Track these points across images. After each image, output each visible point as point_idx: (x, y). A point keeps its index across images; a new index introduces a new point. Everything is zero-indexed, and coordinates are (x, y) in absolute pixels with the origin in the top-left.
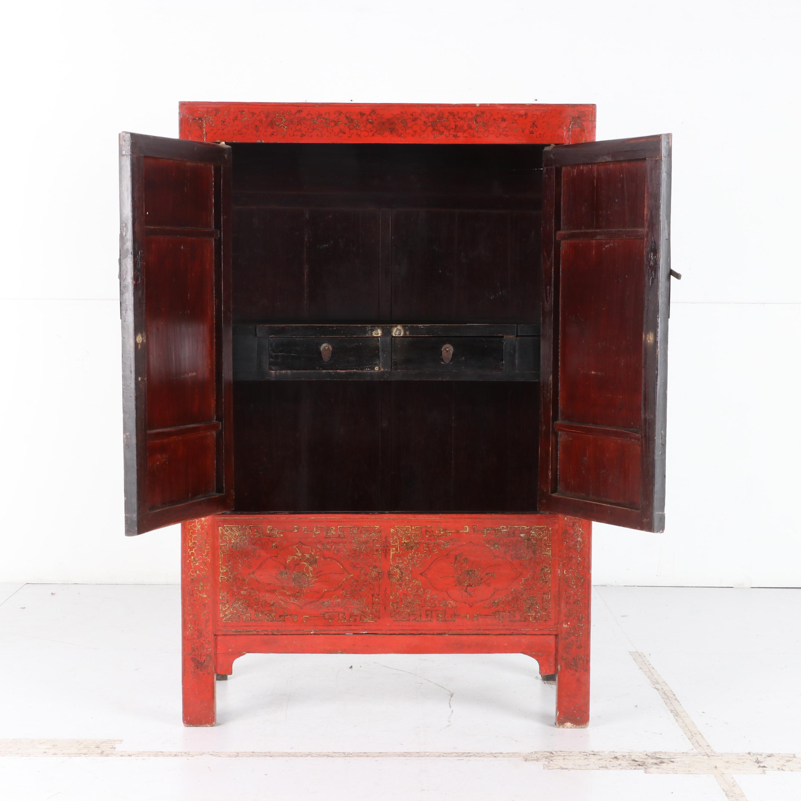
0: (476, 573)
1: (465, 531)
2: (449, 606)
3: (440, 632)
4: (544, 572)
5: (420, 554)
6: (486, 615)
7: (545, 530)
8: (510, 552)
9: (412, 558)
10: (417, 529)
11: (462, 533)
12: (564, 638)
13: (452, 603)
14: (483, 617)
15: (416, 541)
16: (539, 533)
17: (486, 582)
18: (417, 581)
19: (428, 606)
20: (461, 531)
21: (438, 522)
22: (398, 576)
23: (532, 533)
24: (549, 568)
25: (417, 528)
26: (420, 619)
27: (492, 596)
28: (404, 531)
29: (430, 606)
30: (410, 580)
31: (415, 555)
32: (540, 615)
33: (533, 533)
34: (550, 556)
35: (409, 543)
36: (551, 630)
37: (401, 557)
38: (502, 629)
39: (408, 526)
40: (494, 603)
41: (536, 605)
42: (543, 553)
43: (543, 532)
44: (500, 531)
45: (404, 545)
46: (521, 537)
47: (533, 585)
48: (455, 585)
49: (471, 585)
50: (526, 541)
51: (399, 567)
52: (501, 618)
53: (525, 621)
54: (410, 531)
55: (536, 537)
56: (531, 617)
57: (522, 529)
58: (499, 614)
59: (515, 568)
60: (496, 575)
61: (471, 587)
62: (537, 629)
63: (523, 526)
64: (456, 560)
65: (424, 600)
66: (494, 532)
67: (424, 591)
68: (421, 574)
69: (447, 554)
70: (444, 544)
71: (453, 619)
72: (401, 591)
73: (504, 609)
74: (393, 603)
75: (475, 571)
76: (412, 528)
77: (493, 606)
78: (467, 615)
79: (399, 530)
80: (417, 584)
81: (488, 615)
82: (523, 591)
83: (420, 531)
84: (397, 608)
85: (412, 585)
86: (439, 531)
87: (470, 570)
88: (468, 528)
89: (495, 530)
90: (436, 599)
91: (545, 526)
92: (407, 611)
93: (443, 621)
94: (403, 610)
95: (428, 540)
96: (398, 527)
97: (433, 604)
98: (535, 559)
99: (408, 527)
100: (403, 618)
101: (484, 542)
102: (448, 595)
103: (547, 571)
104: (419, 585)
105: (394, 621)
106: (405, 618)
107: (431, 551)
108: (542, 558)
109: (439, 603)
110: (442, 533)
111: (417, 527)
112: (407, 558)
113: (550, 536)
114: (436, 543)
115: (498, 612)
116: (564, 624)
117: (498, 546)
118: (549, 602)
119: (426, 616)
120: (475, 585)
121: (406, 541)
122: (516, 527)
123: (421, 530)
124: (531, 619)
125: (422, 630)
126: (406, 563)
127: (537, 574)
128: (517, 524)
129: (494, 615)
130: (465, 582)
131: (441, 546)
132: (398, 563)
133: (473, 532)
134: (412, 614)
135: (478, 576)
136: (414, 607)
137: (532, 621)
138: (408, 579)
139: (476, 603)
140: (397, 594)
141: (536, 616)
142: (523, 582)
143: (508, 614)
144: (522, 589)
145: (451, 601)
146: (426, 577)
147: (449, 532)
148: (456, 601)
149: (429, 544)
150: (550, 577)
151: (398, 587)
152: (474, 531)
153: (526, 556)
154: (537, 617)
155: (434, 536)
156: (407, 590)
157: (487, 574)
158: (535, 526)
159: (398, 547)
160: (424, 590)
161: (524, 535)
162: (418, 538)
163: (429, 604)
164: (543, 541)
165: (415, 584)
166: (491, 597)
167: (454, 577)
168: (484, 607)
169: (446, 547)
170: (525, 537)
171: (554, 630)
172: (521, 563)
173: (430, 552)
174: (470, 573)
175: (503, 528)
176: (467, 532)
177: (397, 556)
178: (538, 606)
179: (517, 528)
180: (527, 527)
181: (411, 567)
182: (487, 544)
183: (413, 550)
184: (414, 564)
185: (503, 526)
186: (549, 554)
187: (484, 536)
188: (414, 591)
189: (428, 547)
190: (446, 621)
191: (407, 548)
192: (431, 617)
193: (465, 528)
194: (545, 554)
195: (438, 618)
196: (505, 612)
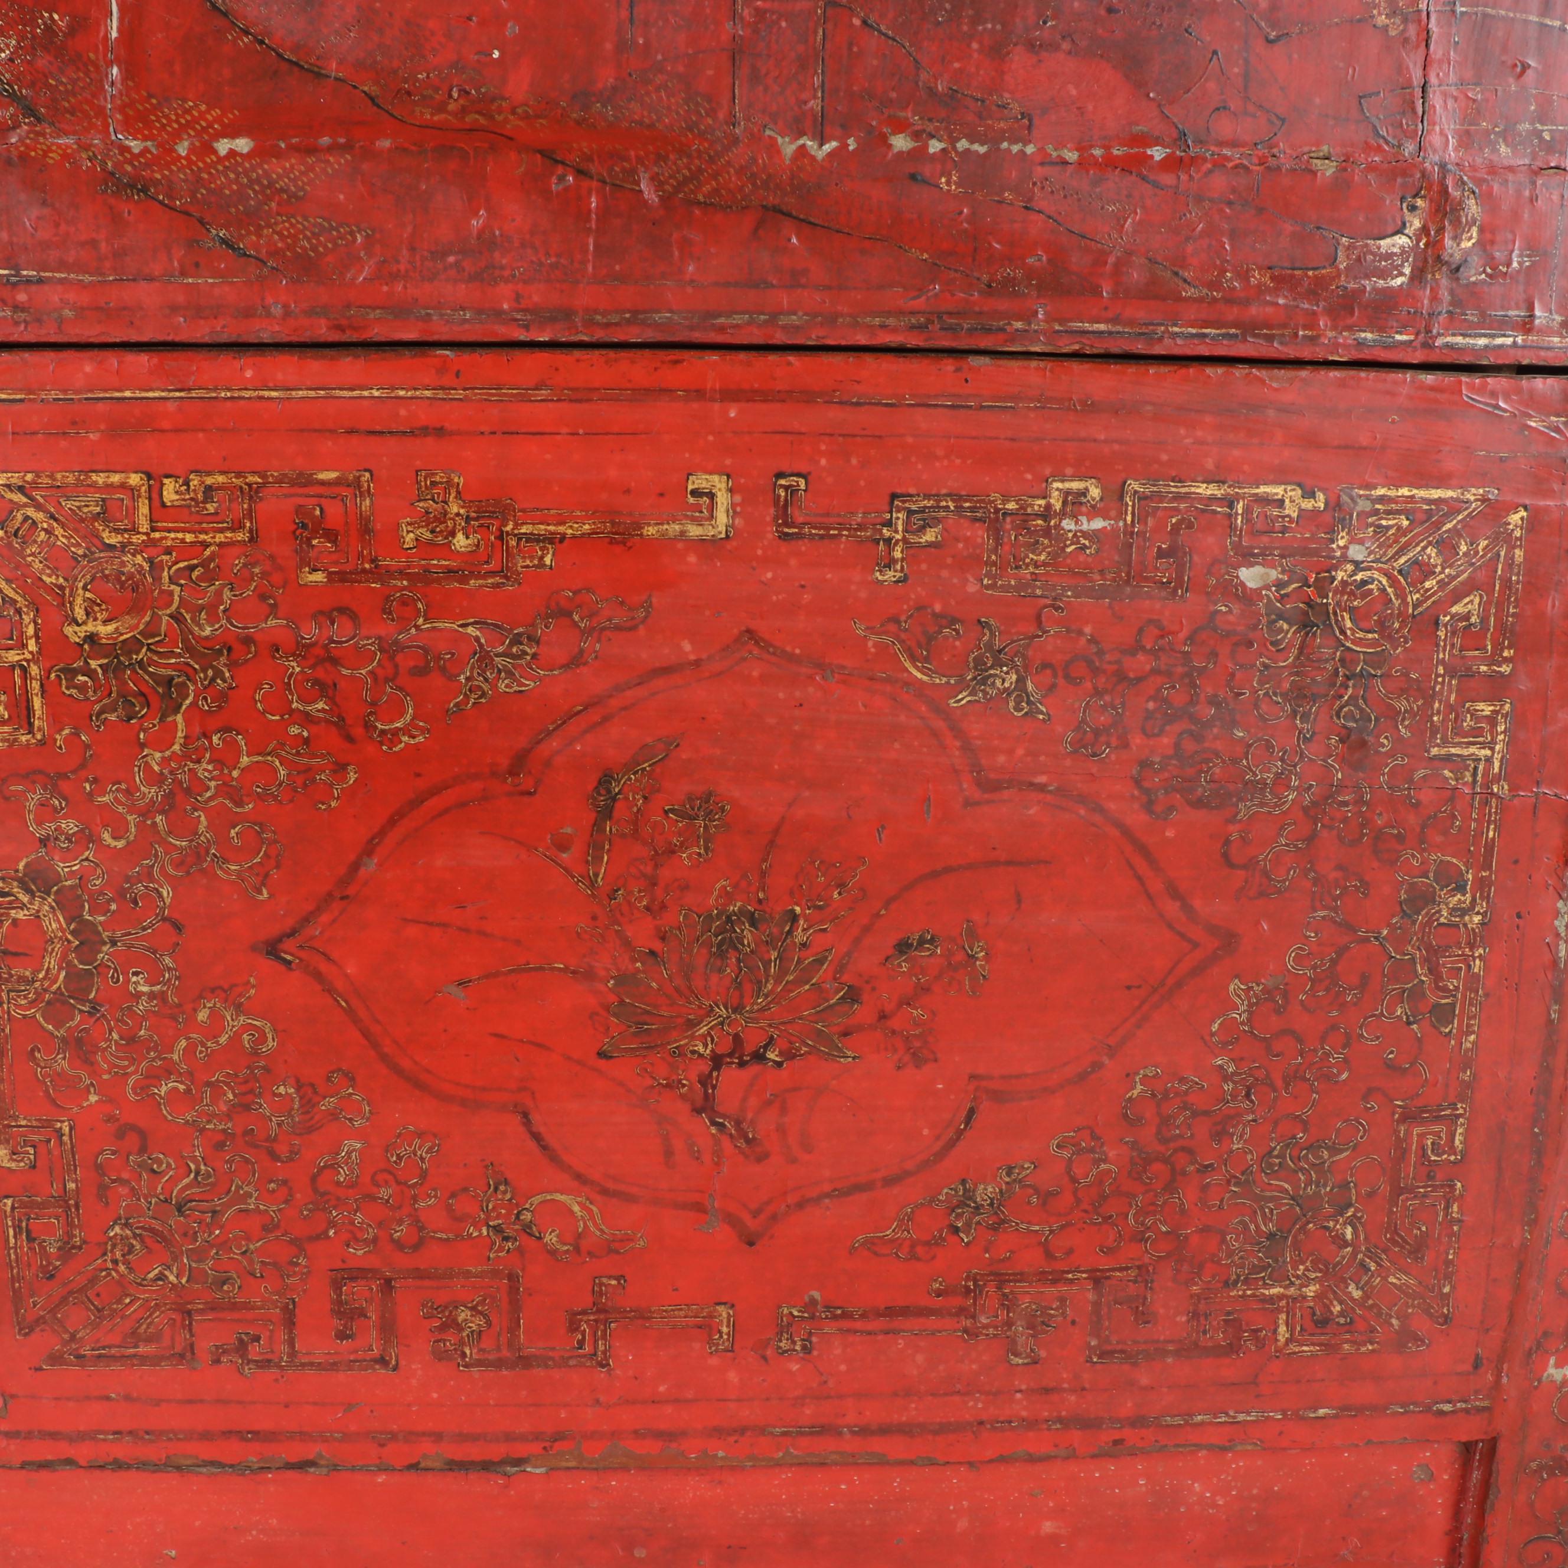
0: (800, 936)
1: (694, 531)
2: (551, 1238)
3: (474, 1452)
4: (1429, 923)
5: (245, 760)
6: (890, 1312)
7: (1470, 529)
8: (1137, 740)
9: (169, 796)
10: (211, 508)
11: (665, 543)
12: (1541, 1468)
13: (576, 1208)
14: (858, 1325)
15: (208, 631)
16: (1415, 563)
17: (895, 1023)
18: (239, 1009)
19: (354, 1239)
20: (650, 531)
21: (425, 431)
22: (51, 962)
23: (1345, 559)
24: (1481, 884)
25: (209, 489)
26: (285, 1348)
27: (952, 1143)
28: (79, 523)
29: (371, 1233)
30: (172, 999)
31: (205, 769)
32: (1366, 1296)
33: (1357, 552)
34: (1497, 779)
35: (132, 645)
36: (1447, 1407)
37: (65, 786)
38: (1032, 1424)
39: (116, 478)
40: (962, 1204)
41: (1333, 1217)
42: (1435, 751)
43: (1448, 548)
44: (1047, 532)
45: (94, 664)
46: (1247, 597)
47: (1323, 1039)
48: (601, 1055)
49: (749, 1048)
50: (1288, 631)
51: (58, 880)
52: (1019, 1328)
53: (1233, 1348)
54: (144, 527)
55: (1383, 590)
56: (1283, 1316)
57: (1257, 510)
58: (1008, 1303)
59: (1174, 892)
60: (988, 958)
61: (754, 1069)
62: (1322, 1412)
63: (1263, 489)
64: (607, 813)
65: (314, 1179)
66: (981, 534)
67: (308, 1105)
68: (272, 949)
69: (519, 762)
70: (485, 659)
71: (587, 1348)
72: (93, 1098)
73: (1049, 1255)
74: (32, 1205)
75: (794, 918)
76: (155, 495)
77: (956, 1230)
78: (711, 1316)
79: (31, 512)
80: (236, 1038)
81: (905, 1312)
82: (1234, 1097)
83: (236, 527)
84: (67, 1250)
85: (190, 1051)
86: (437, 520)
87: (742, 912)
88: (723, 499)
89: (994, 522)
90: (423, 1175)
91: (1472, 494)
92: (161, 1277)
93: (499, 1363)
94: (122, 1268)
95: (327, 615)
96: (21, 489)
97: (400, 1222)
98: (1359, 801)
99: (123, 486)
100: (134, 1337)
101: (888, 639)
102: (537, 1137)
103: (1453, 911)
104: (256, 1053)
105: (56, 1359)
106: (149, 1340)
107: (358, 731)
108: (1426, 796)
109: (449, 1208)
110: (461, 542)
111: (209, 481)
112: (128, 793)
113: (1507, 584)
114: (400, 647)
115: (1001, 1280)
116: (1552, 1361)
117: (1021, 681)
118: (1452, 1187)
119: (337, 1323)
120: (789, 1055)
121: (110, 628)
122: (1204, 490)
123: (249, 514)
124: (1282, 1329)
125: (304, 1436)
126: (120, 844)
127: (1367, 940)
128: (1210, 464)
129: (962, 1311)
130: (692, 1024)
131: (452, 677)
132: (44, 842)
133: (771, 533)
134: (213, 1307)
135: (820, 962)
136: (224, 1245)
137: (1293, 1348)
138: (152, 996)
139: (801, 1205)
140: (59, 1133)
141: (1327, 1308)
142: (1239, 1015)
143: (1091, 1296)
144: (1226, 1078)
145: (559, 1197)
146: (318, 976)
147: (531, 538)
148: (616, 1194)
149: (335, 661)
150: (1477, 966)
151: (62, 1063)
152: (786, 524)
153: (1281, 781)
154: (1337, 1308)
155: (378, 573)
156: (142, 1088)
157: (903, 947)
158: (1381, 491)
159: (36, 685)
160: (306, 1088)
161: (1274, 574)
162: (227, 594)
163: (359, 1218)
164: (1441, 634)
165: (223, 1039)
166: (941, 1155)
167: (589, 975)
168: (870, 1243)
169: (502, 686)
170: (1282, 599)
171: (1466, 1411)
172: (1227, 842)
173: (350, 739)
174: (748, 935)
175: (1074, 503)
176: (714, 541)
177: (29, 777)
178: (1351, 1222)
179: (1212, 499)
180: (1309, 494)
181: (171, 880)
182: (913, 659)
183: (179, 718)
184: (199, 853)
185: (1076, 485)
186: (1489, 760)
187: (890, 575)
188: (214, 1100)
189: (325, 689)
190: (526, 1362)
191: (123, 695)
192: (388, 1329)
193: (695, 493)
194: (1448, 758)
195: (450, 1340)
196: (1057, 1279)
